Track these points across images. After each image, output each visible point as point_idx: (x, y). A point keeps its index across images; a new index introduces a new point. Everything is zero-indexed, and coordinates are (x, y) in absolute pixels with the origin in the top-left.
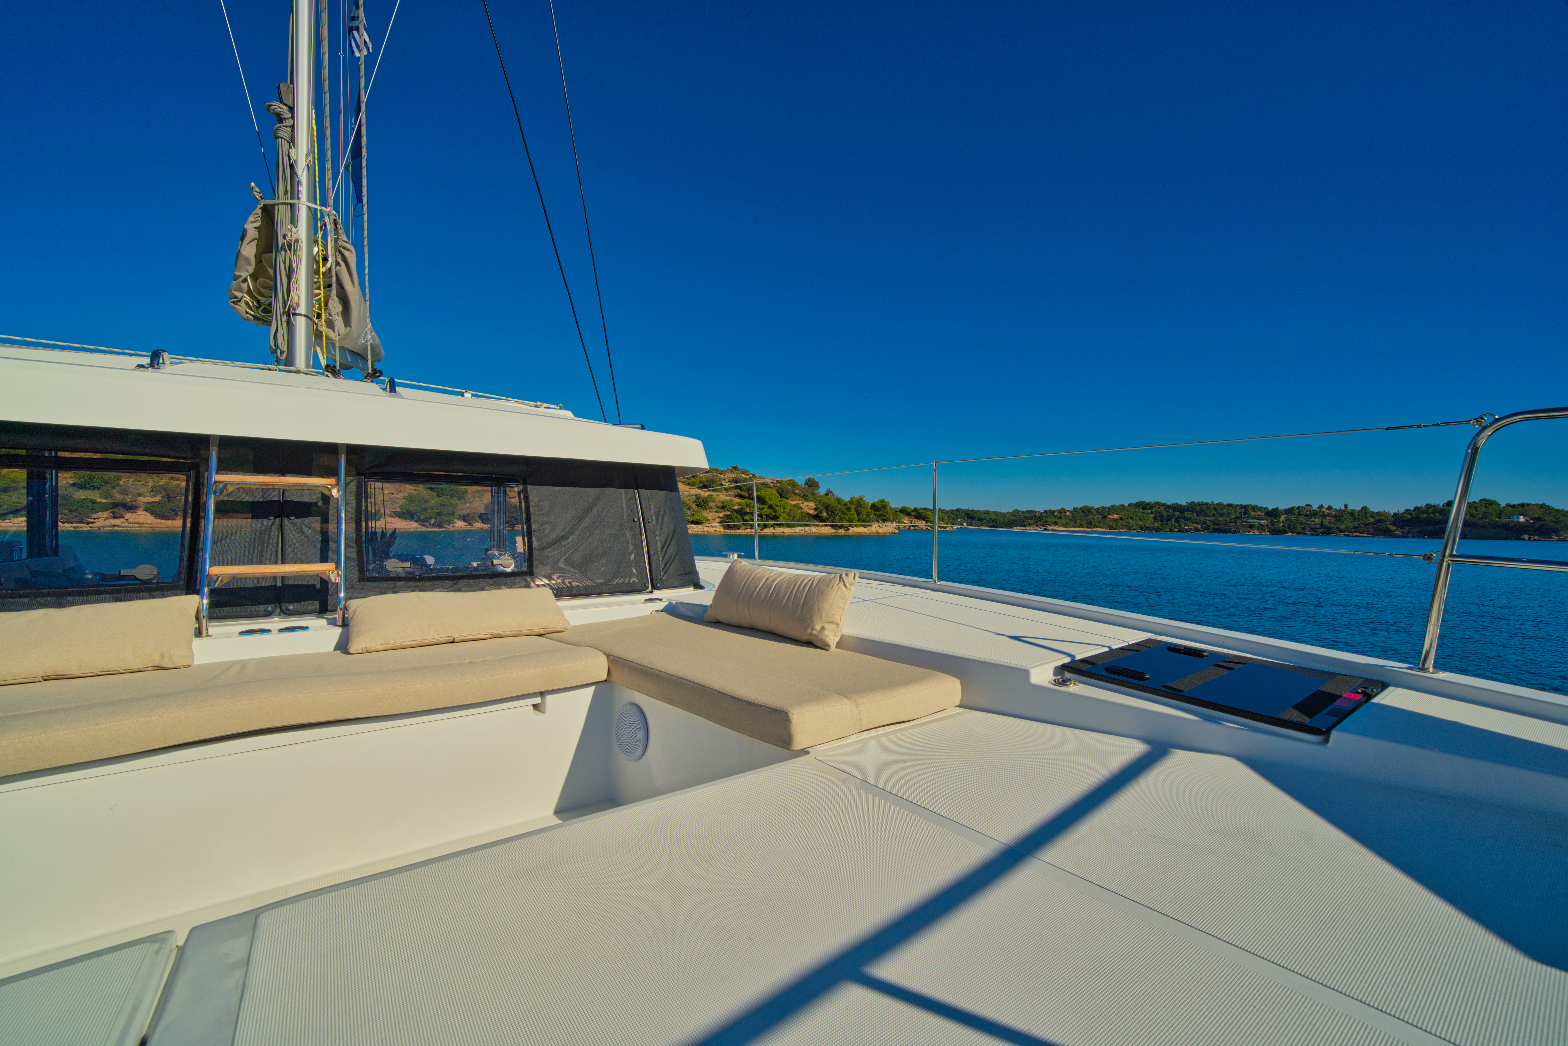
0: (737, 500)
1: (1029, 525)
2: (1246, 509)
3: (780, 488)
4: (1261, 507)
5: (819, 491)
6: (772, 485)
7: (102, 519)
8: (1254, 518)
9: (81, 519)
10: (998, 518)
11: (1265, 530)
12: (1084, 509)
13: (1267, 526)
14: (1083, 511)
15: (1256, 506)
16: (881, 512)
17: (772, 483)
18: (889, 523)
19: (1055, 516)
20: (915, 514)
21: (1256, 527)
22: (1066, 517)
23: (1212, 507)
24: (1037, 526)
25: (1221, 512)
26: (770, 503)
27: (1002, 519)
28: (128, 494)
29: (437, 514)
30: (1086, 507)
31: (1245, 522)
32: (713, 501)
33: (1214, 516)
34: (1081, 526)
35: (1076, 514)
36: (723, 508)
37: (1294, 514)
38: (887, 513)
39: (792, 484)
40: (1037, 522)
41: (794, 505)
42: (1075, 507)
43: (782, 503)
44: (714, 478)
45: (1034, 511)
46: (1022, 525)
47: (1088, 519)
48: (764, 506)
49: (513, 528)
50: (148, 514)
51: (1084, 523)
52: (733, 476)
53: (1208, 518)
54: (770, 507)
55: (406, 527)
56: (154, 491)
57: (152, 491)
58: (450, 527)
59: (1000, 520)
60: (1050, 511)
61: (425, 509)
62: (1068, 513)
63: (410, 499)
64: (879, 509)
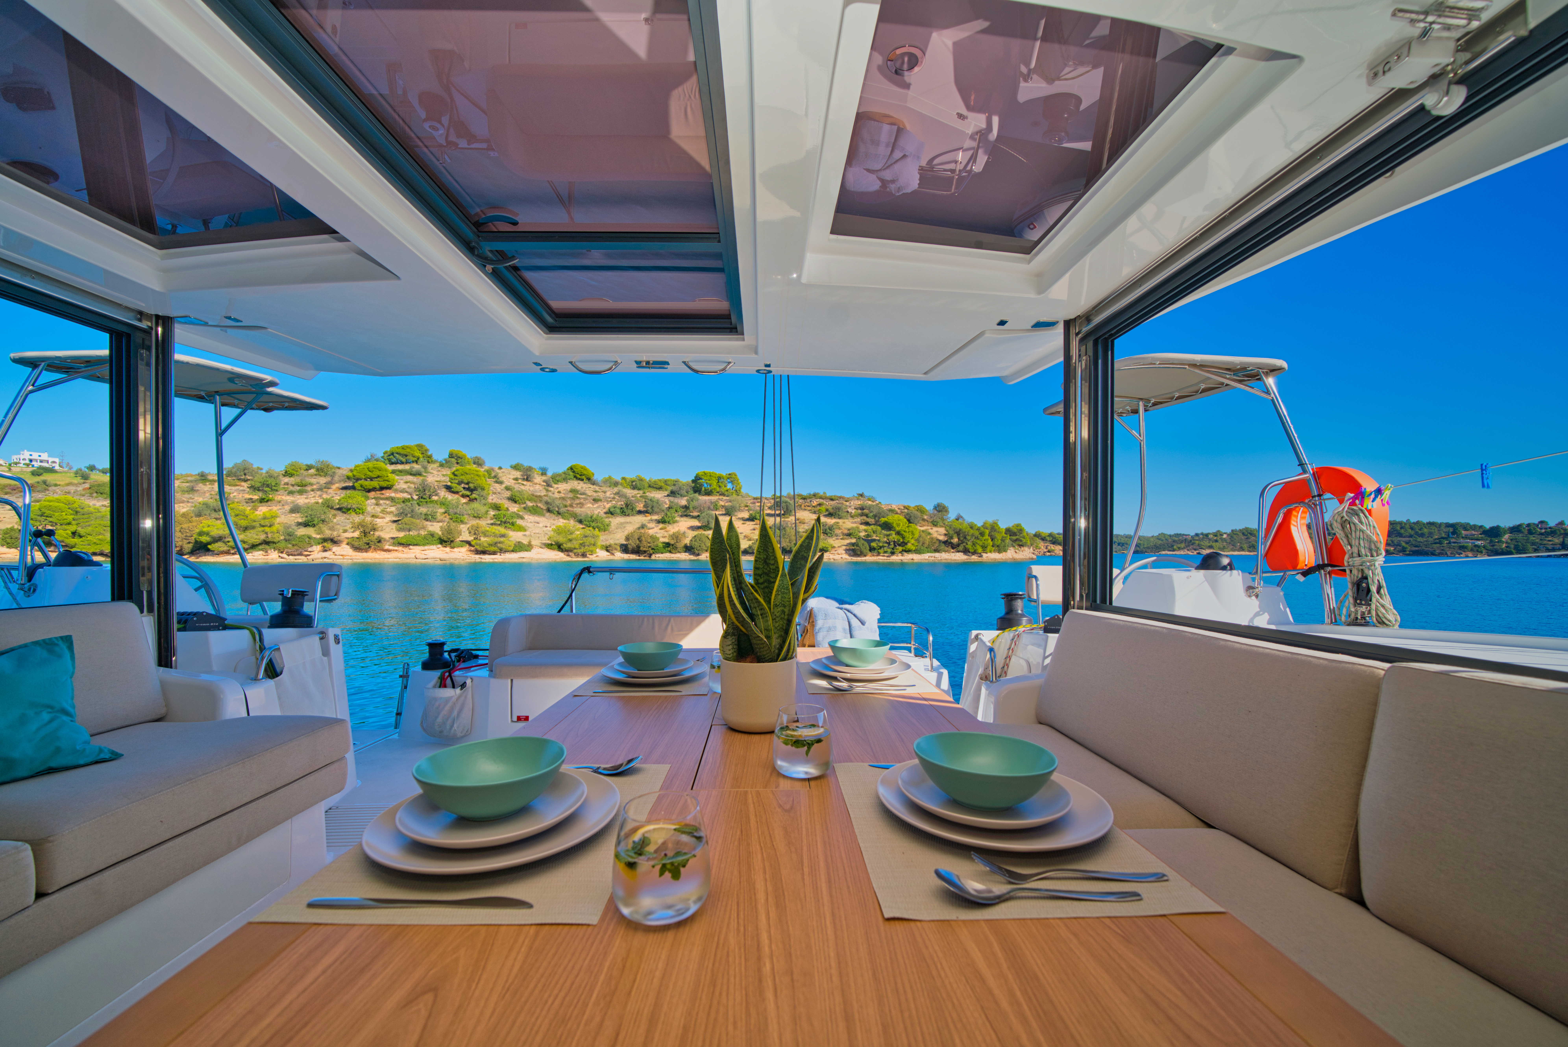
0: (863, 527)
1: (1179, 549)
2: (1454, 529)
3: (908, 514)
4: (1475, 526)
5: (949, 516)
6: (899, 511)
7: (316, 552)
8: (1466, 537)
9: (301, 552)
10: (1142, 542)
11: (1481, 552)
12: (1244, 531)
13: (1484, 547)
14: (1243, 534)
15: (1468, 524)
16: (1017, 537)
17: (899, 509)
18: (1026, 549)
19: (1210, 540)
20: (1051, 539)
21: (1469, 548)
22: (1223, 540)
23: (1407, 526)
24: (1188, 550)
25: (1420, 532)
26: (897, 529)
27: (1146, 544)
28: (334, 530)
29: (581, 544)
30: (1246, 529)
31: (1454, 543)
32: (840, 529)
33: (1411, 536)
34: (1242, 549)
35: (1235, 536)
36: (849, 535)
37: (1523, 533)
38: (1024, 538)
39: (920, 509)
40: (1189, 546)
41: (923, 531)
42: (1234, 528)
43: (911, 529)
44: (840, 505)
45: (1183, 535)
46: (1170, 549)
47: (1250, 542)
48: (892, 532)
49: (650, 557)
50: (348, 547)
51: (1245, 546)
52: (859, 503)
53: (1403, 539)
54: (898, 533)
55: (554, 557)
56: (355, 527)
57: (352, 527)
58: (592, 558)
59: (1144, 545)
60: (1202, 534)
61: (570, 540)
62: (1225, 536)
63: (558, 531)
64: (1014, 534)
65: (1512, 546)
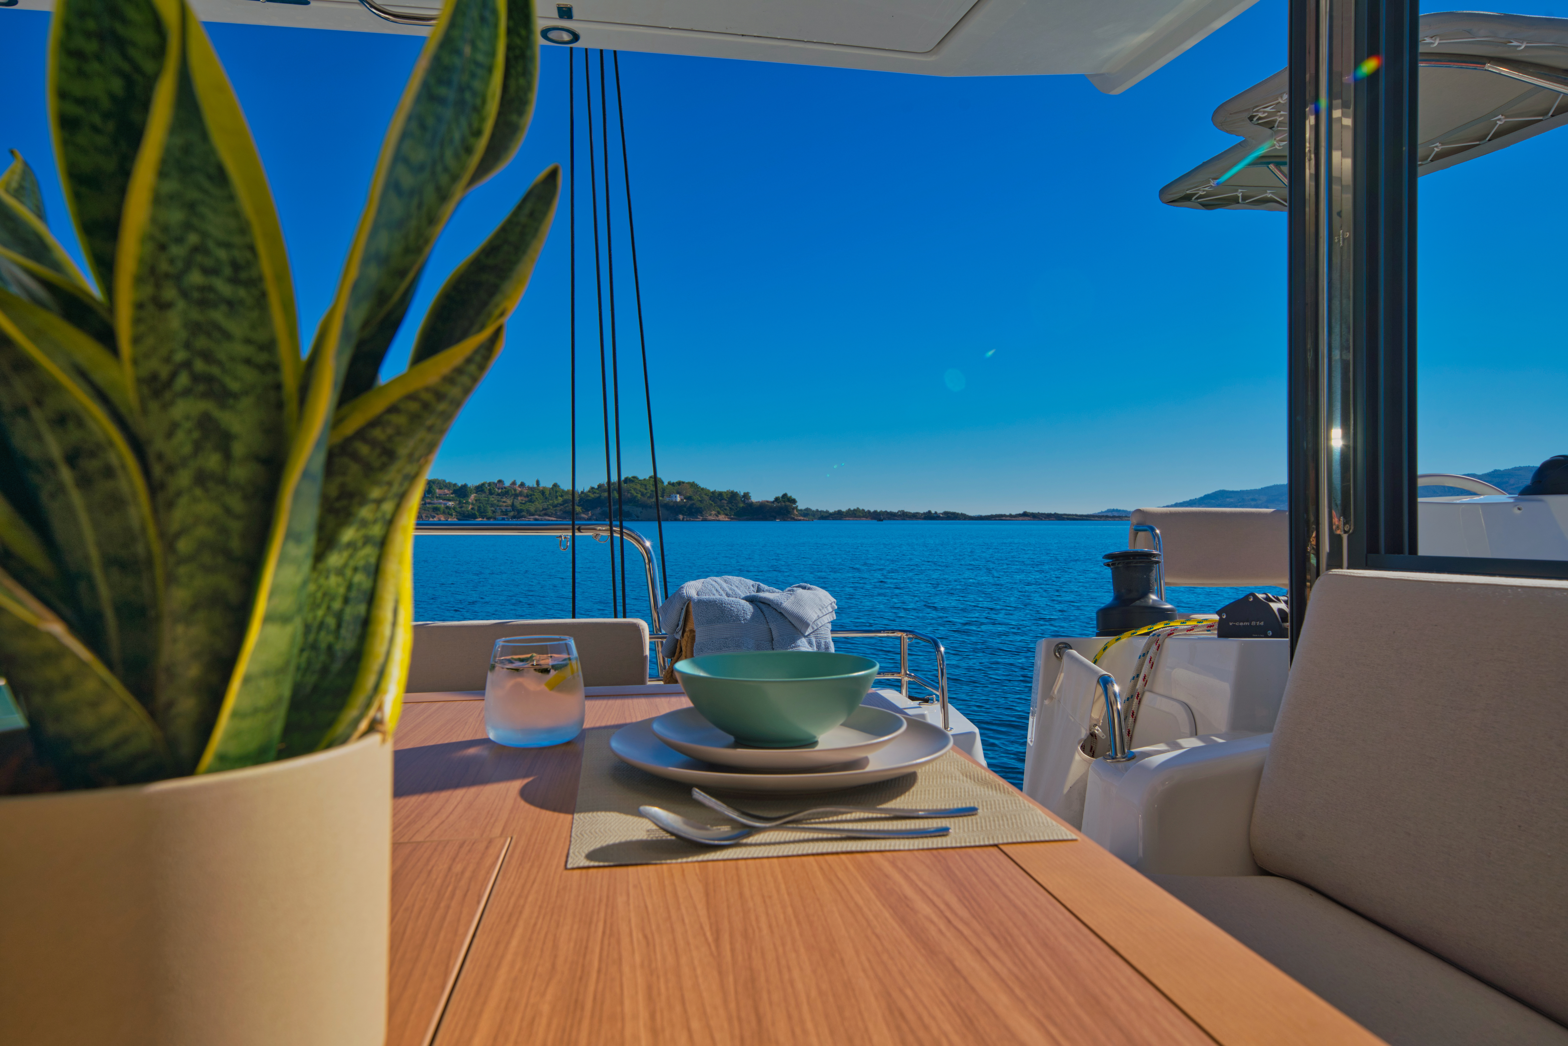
65: (476, 508)
